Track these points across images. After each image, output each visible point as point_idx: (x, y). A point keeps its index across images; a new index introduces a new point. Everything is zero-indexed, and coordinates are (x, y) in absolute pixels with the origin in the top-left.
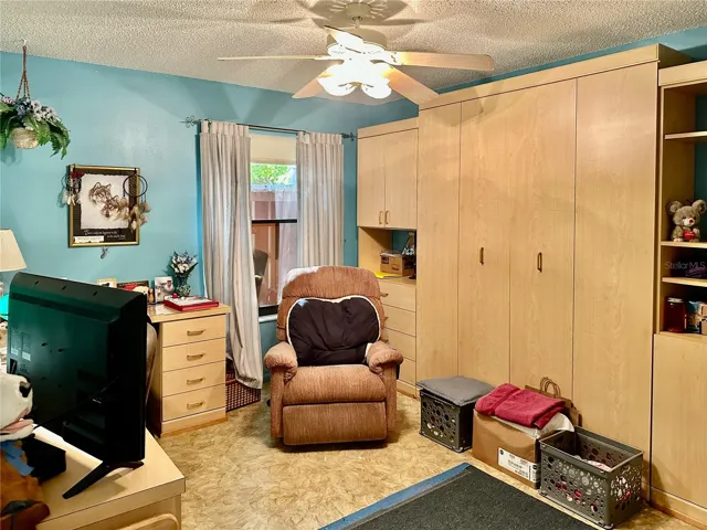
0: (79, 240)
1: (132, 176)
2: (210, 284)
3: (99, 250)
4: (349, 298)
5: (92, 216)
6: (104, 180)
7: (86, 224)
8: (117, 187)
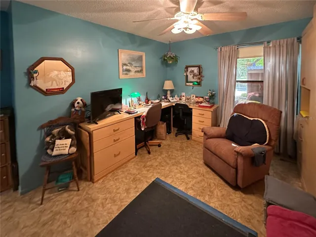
0: (187, 84)
1: (199, 67)
2: (225, 101)
3: (192, 87)
4: (256, 119)
5: (190, 78)
6: (193, 69)
7: (189, 80)
8: (196, 70)
